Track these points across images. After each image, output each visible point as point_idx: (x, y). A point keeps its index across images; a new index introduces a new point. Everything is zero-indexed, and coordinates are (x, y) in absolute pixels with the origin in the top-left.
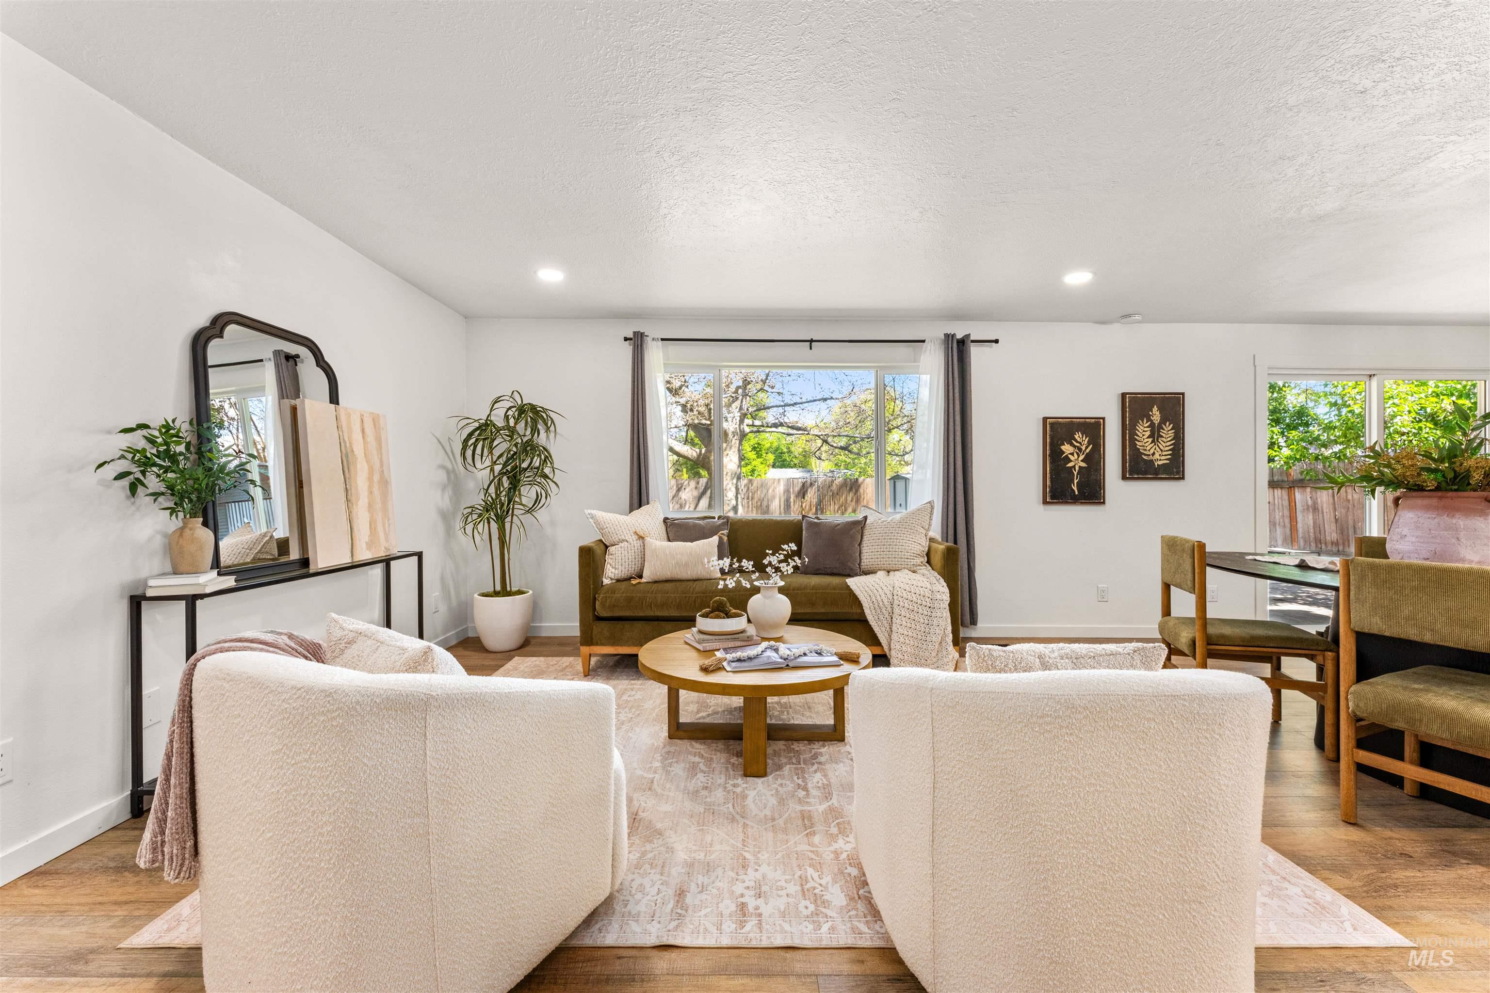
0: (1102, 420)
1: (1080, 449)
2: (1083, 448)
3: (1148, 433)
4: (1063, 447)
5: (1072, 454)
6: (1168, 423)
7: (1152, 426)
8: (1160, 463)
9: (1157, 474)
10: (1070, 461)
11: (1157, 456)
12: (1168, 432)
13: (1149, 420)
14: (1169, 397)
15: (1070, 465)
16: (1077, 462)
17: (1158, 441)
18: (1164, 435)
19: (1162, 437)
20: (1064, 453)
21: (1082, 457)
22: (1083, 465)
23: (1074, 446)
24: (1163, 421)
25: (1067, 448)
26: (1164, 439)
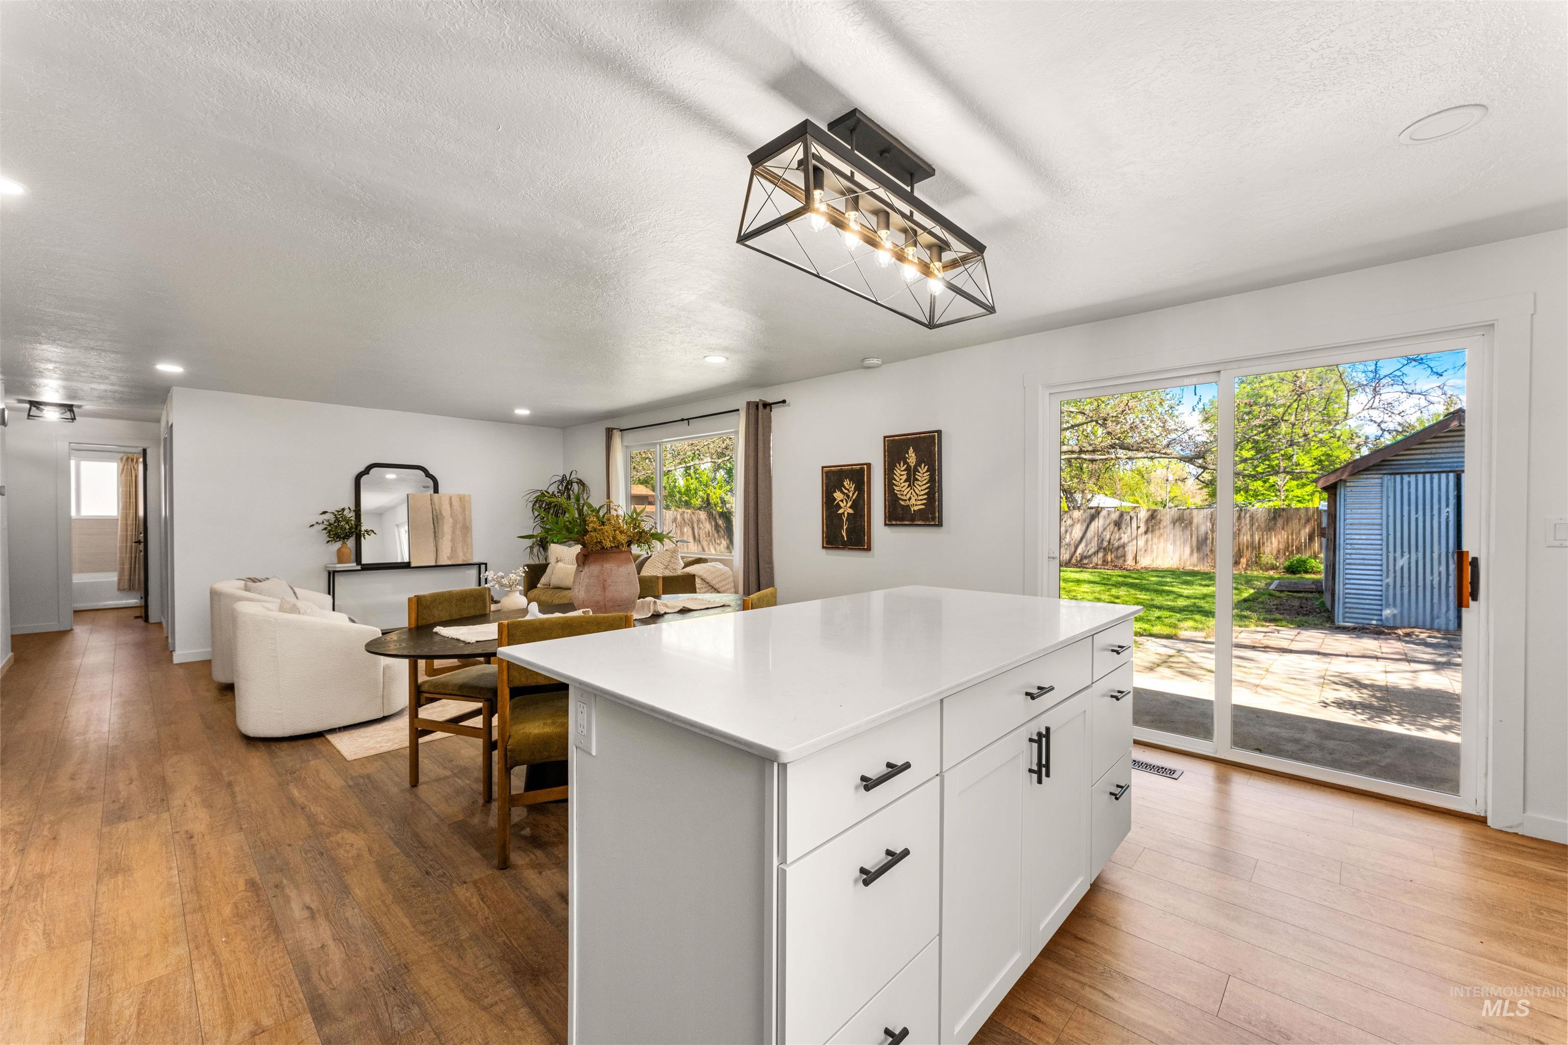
0: (865, 466)
1: (848, 496)
2: (851, 495)
3: (904, 477)
4: (835, 495)
5: (842, 501)
6: (923, 465)
7: (908, 469)
8: (916, 508)
9: (913, 520)
10: (841, 508)
11: (913, 501)
12: (923, 475)
13: (905, 463)
14: (925, 437)
15: (840, 511)
16: (846, 509)
17: (914, 485)
18: (919, 478)
19: (918, 480)
20: (835, 500)
21: (850, 504)
22: (851, 511)
23: (844, 493)
24: (918, 464)
25: (838, 495)
26: (919, 483)
